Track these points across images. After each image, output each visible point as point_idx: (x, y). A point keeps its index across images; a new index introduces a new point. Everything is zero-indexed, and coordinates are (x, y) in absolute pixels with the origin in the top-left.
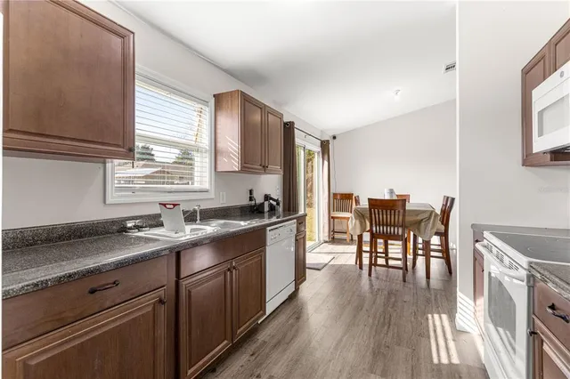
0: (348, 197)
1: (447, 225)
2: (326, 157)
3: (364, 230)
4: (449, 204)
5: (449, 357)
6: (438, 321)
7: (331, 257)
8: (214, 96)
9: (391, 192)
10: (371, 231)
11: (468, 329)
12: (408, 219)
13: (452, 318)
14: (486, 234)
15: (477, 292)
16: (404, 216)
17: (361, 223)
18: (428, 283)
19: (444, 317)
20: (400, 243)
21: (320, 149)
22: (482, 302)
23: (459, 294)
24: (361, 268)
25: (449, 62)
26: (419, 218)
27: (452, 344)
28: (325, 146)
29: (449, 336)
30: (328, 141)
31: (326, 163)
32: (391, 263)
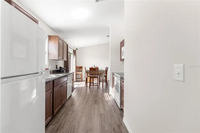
0: (81, 67)
1: (107, 74)
2: (75, 55)
3: (88, 76)
4: (107, 69)
5: (108, 99)
6: (106, 94)
7: (78, 85)
8: (48, 36)
9: (94, 66)
10: (90, 76)
11: (111, 94)
12: (99, 73)
13: (108, 93)
14: (115, 74)
15: (113, 86)
16: (98, 72)
17: (87, 74)
18: (103, 88)
19: (107, 93)
20: (97, 79)
21: (73, 53)
22: (114, 88)
23: (110, 87)
24: (87, 87)
25: (108, 35)
26: (101, 72)
27: (109, 97)
28: (75, 52)
29: (108, 96)
30: (75, 50)
31: (75, 57)
32: (94, 84)
